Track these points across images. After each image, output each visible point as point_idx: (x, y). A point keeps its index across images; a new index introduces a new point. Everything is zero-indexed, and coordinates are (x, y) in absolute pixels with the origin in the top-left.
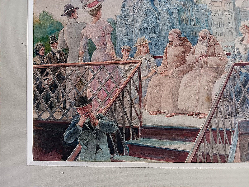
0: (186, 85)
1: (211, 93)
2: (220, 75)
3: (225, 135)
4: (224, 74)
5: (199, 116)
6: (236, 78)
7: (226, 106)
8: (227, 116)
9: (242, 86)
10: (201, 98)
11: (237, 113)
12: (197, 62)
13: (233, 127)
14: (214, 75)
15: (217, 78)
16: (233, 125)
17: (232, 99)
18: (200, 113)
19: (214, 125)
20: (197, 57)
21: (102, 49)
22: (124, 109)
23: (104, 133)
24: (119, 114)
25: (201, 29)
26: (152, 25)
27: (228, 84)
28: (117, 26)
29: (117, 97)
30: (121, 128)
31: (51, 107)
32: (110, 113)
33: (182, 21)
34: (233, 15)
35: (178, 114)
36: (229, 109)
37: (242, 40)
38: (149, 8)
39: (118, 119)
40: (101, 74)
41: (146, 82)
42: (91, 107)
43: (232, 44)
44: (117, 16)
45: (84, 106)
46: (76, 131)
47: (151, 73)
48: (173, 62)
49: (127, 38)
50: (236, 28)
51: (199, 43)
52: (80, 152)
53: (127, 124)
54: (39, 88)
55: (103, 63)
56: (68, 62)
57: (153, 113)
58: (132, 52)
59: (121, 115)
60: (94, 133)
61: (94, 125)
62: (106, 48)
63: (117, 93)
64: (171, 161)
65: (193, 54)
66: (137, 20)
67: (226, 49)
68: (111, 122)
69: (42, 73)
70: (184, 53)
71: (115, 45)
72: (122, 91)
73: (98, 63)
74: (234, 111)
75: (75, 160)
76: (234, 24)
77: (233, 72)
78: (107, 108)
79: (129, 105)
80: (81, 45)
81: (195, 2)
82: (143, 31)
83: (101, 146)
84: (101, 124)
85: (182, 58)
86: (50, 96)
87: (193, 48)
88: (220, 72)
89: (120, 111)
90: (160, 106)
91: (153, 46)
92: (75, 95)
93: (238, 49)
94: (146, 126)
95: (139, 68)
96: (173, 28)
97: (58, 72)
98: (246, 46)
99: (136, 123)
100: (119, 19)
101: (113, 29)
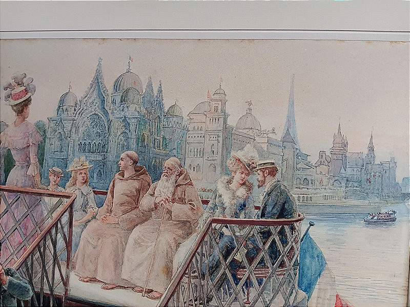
0: (137, 243)
1: (172, 262)
2: (189, 234)
4: (196, 234)
5: (150, 294)
6: (214, 243)
7: (193, 285)
8: (194, 301)
9: (221, 258)
10: (156, 266)
11: (209, 299)
12: (156, 208)
14: (180, 232)
15: (184, 238)
17: (204, 275)
18: (152, 291)
20: (157, 201)
21: (22, 167)
22: (44, 267)
23: (14, 298)
24: (36, 272)
25: (168, 156)
26: (98, 141)
27: (199, 250)
28: (48, 135)
29: (36, 247)
30: (37, 295)
32: (24, 270)
33: (141, 140)
34: (221, 139)
35: (121, 287)
36: (197, 291)
37: (229, 182)
38: (96, 113)
39: (34, 280)
40: (17, 207)
41: (80, 230)
43: (212, 187)
44: (50, 120)
47: (87, 217)
48: (122, 204)
49: (59, 155)
50: (222, 162)
51: (163, 178)
53: (47, 290)
55: (22, 189)
57: (85, 280)
58: (64, 178)
59: (40, 275)
62: (28, 166)
65: (151, 195)
66: (77, 128)
67: (202, 193)
68: (24, 283)
70: (138, 191)
71: (41, 164)
72: (44, 238)
73: (15, 188)
74: (205, 296)
76: (220, 154)
77: (209, 232)
78: (21, 260)
79: (52, 262)
81: (166, 111)
82: (83, 148)
84: (11, 283)
85: (135, 199)
87: (152, 186)
88: (189, 228)
89: (38, 268)
90: (96, 270)
91: (95, 175)
93: (220, 196)
94: (73, 297)
95: (71, 206)
96: (128, 149)
98: (234, 193)
99: (59, 291)
100: (52, 125)
101: (41, 139)
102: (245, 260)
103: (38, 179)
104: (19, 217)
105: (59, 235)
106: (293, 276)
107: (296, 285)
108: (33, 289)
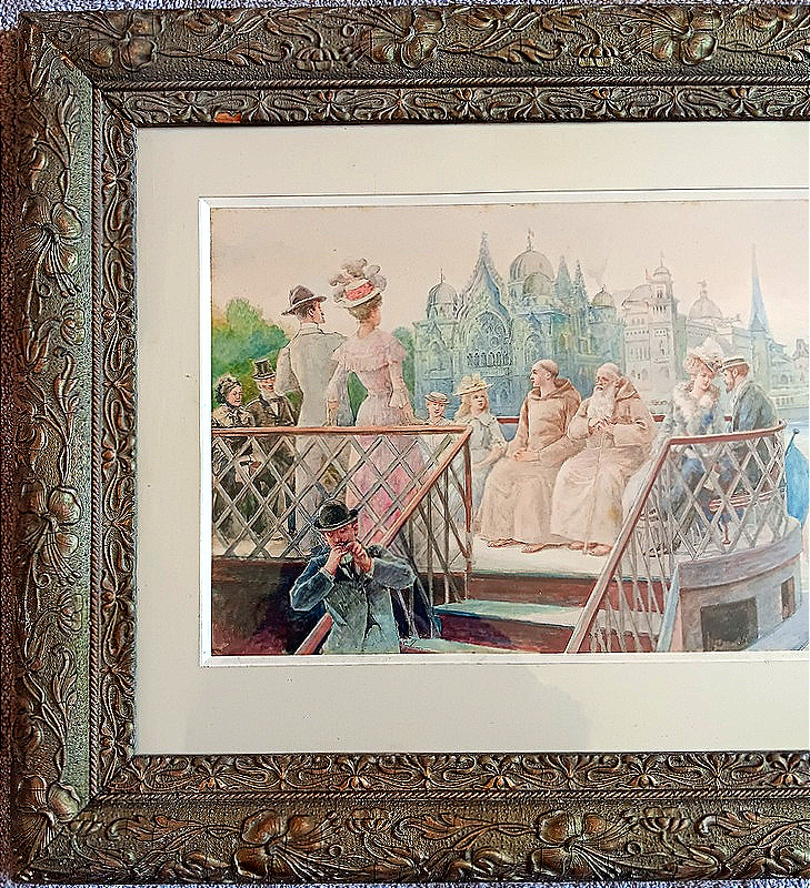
0: (567, 482)
1: (620, 502)
2: (640, 463)
3: (651, 593)
4: (649, 462)
5: (595, 550)
7: (653, 530)
8: (655, 551)
10: (599, 510)
11: (676, 546)
12: (591, 433)
13: (668, 575)
14: (628, 462)
15: (634, 469)
16: (667, 570)
17: (665, 514)
18: (596, 544)
19: (626, 571)
20: (592, 423)
23: (386, 588)
26: (496, 350)
27: (656, 483)
28: (417, 347)
29: (415, 509)
30: (423, 578)
31: (259, 527)
32: (400, 544)
33: (559, 343)
34: (671, 333)
35: (551, 546)
36: (658, 536)
37: (689, 389)
38: (488, 311)
40: (379, 454)
41: (483, 475)
42: (356, 529)
43: (666, 398)
44: (416, 325)
45: (339, 525)
46: (321, 583)
47: (493, 455)
48: (541, 433)
49: (436, 375)
50: (676, 363)
51: (597, 392)
52: (329, 633)
53: (437, 569)
54: (228, 484)
56: (301, 425)
57: (497, 544)
60: (361, 589)
61: (362, 572)
62: (390, 395)
63: (417, 497)
64: (535, 650)
65: (582, 416)
66: (462, 334)
67: (653, 407)
68: (400, 563)
69: (235, 447)
70: (563, 413)
71: (412, 389)
73: (373, 429)
74: (670, 542)
75: (316, 652)
76: (672, 353)
77: (668, 457)
78: (393, 530)
79: (443, 525)
80: (332, 386)
81: (591, 301)
82: (475, 362)
83: (377, 618)
84: (377, 566)
85: (560, 424)
86: (256, 501)
87: (582, 404)
88: (639, 456)
90: (512, 528)
91: (498, 396)
92: (319, 502)
93: (679, 409)
94: (482, 572)
97: (277, 446)
99: (457, 566)
100: (421, 332)
101: (406, 353)
102: (718, 488)
103: (408, 411)
104: (384, 469)
105: (451, 486)
106: (780, 500)
107: (786, 511)
108: (416, 570)
